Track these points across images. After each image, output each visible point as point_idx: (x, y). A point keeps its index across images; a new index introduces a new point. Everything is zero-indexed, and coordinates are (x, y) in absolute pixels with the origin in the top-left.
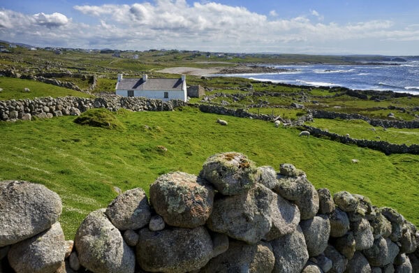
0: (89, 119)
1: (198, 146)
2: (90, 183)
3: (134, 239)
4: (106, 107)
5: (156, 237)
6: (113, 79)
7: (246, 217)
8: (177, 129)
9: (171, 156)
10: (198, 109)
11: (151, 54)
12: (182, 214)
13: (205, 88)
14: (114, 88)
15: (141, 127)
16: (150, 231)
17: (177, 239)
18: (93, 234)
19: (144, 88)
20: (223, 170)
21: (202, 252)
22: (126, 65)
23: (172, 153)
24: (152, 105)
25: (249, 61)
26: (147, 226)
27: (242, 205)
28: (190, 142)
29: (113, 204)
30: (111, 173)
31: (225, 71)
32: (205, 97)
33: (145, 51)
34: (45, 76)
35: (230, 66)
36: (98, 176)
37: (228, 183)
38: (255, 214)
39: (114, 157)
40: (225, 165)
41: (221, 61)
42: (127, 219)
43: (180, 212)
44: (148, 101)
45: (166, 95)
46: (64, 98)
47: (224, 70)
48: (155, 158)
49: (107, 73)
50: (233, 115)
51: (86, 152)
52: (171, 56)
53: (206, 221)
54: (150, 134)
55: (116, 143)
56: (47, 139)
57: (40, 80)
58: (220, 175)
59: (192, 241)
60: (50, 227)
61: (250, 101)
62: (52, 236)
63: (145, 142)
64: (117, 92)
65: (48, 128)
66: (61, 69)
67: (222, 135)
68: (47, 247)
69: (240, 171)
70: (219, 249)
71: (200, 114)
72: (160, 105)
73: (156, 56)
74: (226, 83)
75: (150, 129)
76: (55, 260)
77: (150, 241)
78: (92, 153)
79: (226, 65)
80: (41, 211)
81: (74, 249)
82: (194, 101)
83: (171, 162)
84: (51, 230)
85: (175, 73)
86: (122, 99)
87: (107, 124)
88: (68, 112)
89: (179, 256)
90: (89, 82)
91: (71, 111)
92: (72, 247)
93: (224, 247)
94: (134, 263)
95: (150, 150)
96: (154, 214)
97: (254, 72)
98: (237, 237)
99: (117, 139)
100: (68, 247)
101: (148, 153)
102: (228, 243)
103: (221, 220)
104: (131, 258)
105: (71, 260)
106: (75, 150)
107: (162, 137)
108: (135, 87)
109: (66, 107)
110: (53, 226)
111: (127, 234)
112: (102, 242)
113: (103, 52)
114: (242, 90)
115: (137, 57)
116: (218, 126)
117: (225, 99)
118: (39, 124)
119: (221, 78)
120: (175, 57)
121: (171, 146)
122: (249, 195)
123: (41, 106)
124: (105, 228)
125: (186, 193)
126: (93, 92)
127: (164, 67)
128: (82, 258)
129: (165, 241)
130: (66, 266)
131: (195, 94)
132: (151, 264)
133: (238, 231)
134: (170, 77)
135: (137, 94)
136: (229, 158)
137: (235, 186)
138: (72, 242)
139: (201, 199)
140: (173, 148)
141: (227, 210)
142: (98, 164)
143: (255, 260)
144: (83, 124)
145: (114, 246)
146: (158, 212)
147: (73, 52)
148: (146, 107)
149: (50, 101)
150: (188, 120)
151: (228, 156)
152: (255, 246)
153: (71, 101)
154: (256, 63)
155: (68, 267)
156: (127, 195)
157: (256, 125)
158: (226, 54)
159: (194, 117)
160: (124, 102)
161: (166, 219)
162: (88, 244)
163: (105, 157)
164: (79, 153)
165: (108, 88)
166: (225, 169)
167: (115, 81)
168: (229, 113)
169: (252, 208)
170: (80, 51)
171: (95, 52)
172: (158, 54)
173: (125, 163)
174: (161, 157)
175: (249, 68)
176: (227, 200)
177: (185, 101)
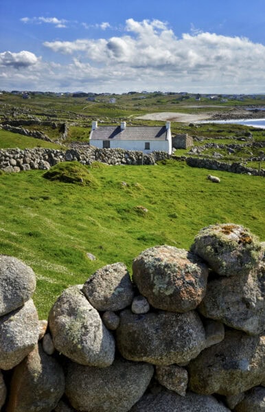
0: (59, 173)
1: (184, 208)
2: (61, 248)
3: (114, 322)
4: (79, 159)
5: (139, 321)
6: (87, 127)
7: (247, 303)
8: (160, 186)
9: (152, 218)
10: (185, 162)
11: (131, 97)
12: (170, 296)
13: (194, 137)
14: (88, 137)
15: (118, 183)
16: (133, 313)
17: (164, 324)
18: (69, 315)
19: (122, 138)
20: (219, 246)
21: (193, 342)
22: (101, 110)
23: (154, 215)
24: (131, 158)
25: (248, 103)
26: (129, 307)
27: (242, 288)
28: (175, 202)
29: (91, 280)
30: (84, 236)
31: (219, 117)
32: (193, 148)
33: (123, 94)
34: (11, 124)
35: (225, 110)
36: (69, 239)
37: (225, 262)
38: (258, 300)
39: (87, 217)
40: (222, 239)
41: (214, 104)
42: (106, 299)
43: (168, 293)
44: (126, 153)
45: (147, 146)
46: (32, 149)
47: (217, 115)
48: (134, 220)
49: (80, 120)
50: (227, 170)
51: (55, 212)
52: (154, 100)
53: (198, 306)
54: (128, 192)
55: (89, 202)
56: (13, 196)
57: (6, 129)
58: (216, 250)
59: (181, 328)
60: (23, 305)
61: (249, 153)
62: (25, 315)
63: (122, 201)
64: (91, 142)
65: (15, 184)
66: (29, 116)
67: (214, 194)
68: (19, 328)
69: (240, 247)
70: (213, 338)
71: (187, 168)
72: (140, 157)
73: (135, 99)
74: (219, 132)
75: (128, 186)
76: (28, 342)
77: (132, 326)
78: (63, 213)
79: (220, 109)
80: (13, 287)
81: (48, 331)
82: (180, 153)
83: (152, 225)
84: (24, 308)
85: (158, 120)
86: (97, 151)
87: (79, 180)
88: (36, 166)
89: (166, 345)
90: (60, 131)
91: (40, 164)
92: (46, 327)
93: (219, 337)
94: (114, 349)
95: (128, 211)
96: (137, 294)
97: (255, 117)
98: (235, 325)
99: (90, 198)
100: (41, 328)
101: (126, 214)
102: (223, 332)
103: (216, 305)
104: (110, 343)
105: (45, 343)
106: (43, 209)
107: (142, 196)
108: (112, 136)
109: (34, 160)
110: (26, 303)
111: (106, 316)
112: (78, 324)
113: (75, 95)
114: (240, 140)
115: (114, 101)
116: (209, 183)
117: (217, 150)
118: (6, 179)
119: (213, 125)
120: (158, 101)
121: (153, 206)
122: (250, 275)
123: (8, 158)
124: (82, 308)
125: (175, 271)
126: (64, 143)
127: (145, 112)
128: (57, 341)
129: (149, 326)
130: (39, 349)
131: (181, 144)
132: (132, 352)
133: (236, 319)
134: (152, 124)
135: (115, 144)
136: (227, 231)
137: (233, 265)
138: (46, 322)
139: (193, 279)
140: (154, 209)
141: (224, 293)
142: (69, 226)
143: (256, 355)
144: (52, 180)
145: (92, 329)
146: (142, 292)
147: (42, 95)
148: (124, 160)
149: (17, 153)
150: (172, 176)
151: (225, 228)
152: (257, 337)
153: (40, 153)
154: (257, 106)
155: (42, 351)
156: (106, 271)
157: (255, 182)
158: (220, 96)
159: (180, 172)
160: (99, 155)
161: (151, 301)
162: (63, 325)
163: (78, 218)
164: (49, 213)
165: (80, 138)
166: (222, 244)
167: (89, 129)
168: (222, 168)
169: (254, 292)
170: (50, 95)
171: (67, 95)
172: (138, 97)
173: (100, 225)
174: (140, 219)
175: (247, 113)
176: (223, 282)
177: (170, 153)
